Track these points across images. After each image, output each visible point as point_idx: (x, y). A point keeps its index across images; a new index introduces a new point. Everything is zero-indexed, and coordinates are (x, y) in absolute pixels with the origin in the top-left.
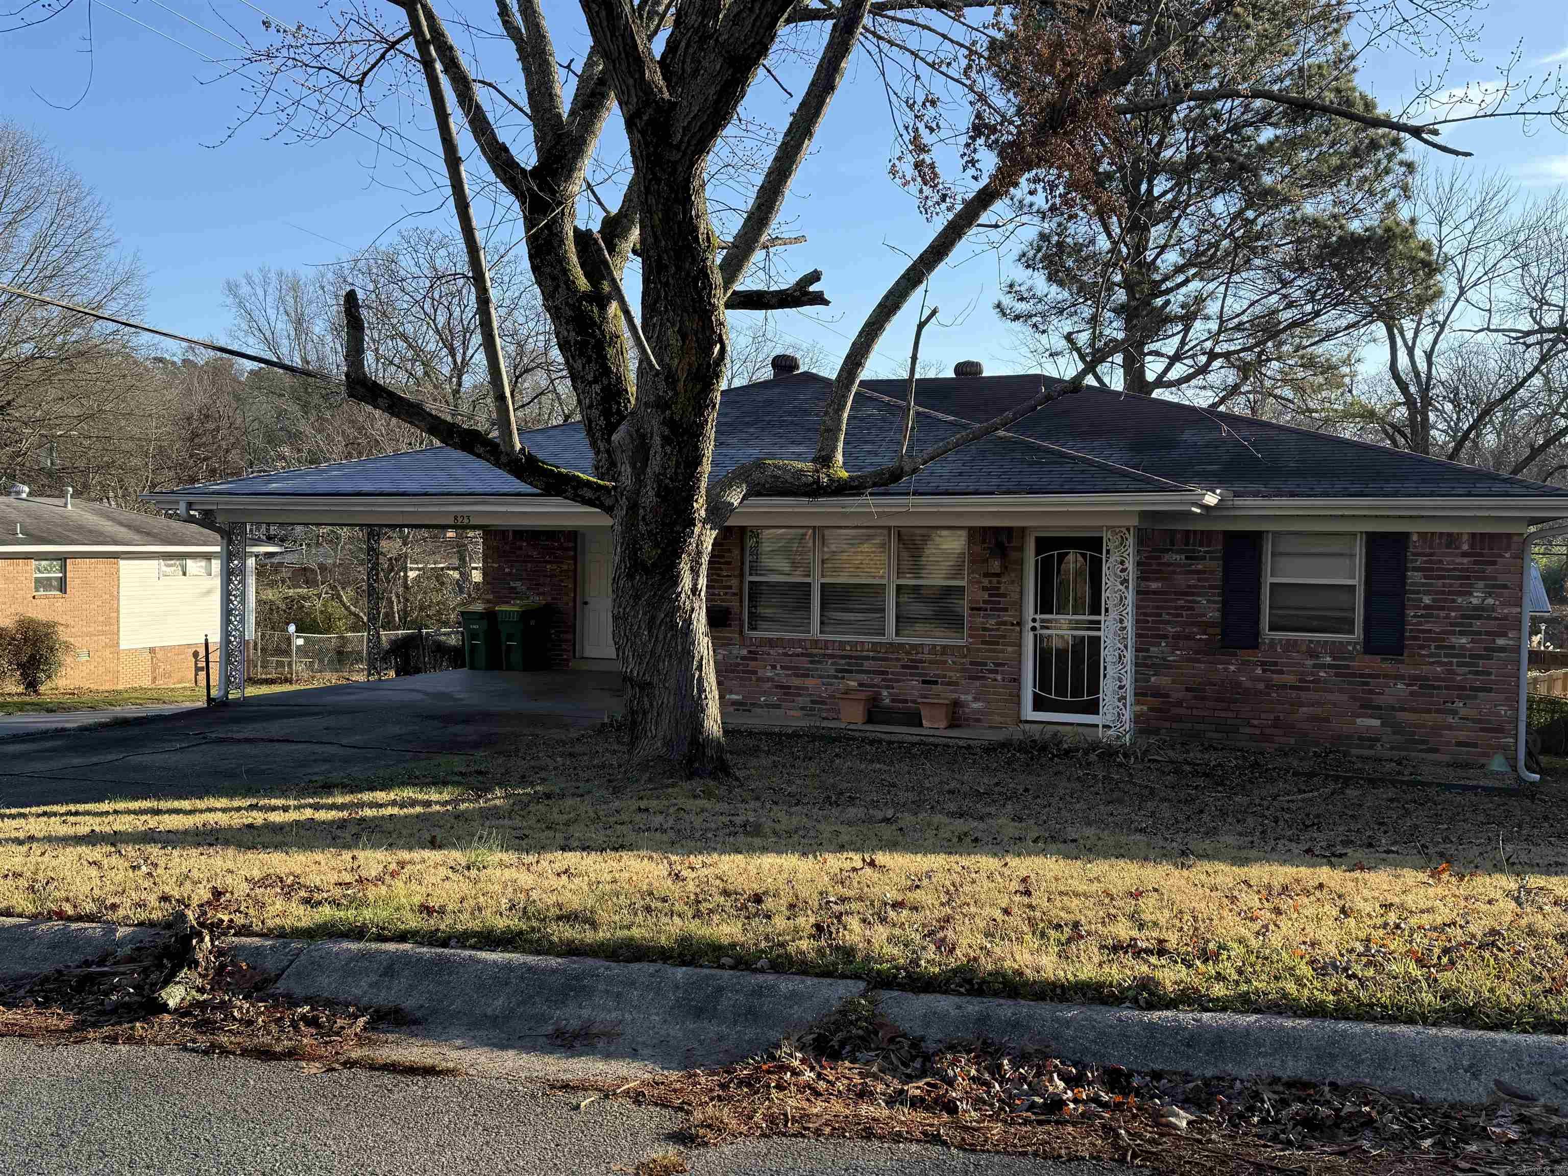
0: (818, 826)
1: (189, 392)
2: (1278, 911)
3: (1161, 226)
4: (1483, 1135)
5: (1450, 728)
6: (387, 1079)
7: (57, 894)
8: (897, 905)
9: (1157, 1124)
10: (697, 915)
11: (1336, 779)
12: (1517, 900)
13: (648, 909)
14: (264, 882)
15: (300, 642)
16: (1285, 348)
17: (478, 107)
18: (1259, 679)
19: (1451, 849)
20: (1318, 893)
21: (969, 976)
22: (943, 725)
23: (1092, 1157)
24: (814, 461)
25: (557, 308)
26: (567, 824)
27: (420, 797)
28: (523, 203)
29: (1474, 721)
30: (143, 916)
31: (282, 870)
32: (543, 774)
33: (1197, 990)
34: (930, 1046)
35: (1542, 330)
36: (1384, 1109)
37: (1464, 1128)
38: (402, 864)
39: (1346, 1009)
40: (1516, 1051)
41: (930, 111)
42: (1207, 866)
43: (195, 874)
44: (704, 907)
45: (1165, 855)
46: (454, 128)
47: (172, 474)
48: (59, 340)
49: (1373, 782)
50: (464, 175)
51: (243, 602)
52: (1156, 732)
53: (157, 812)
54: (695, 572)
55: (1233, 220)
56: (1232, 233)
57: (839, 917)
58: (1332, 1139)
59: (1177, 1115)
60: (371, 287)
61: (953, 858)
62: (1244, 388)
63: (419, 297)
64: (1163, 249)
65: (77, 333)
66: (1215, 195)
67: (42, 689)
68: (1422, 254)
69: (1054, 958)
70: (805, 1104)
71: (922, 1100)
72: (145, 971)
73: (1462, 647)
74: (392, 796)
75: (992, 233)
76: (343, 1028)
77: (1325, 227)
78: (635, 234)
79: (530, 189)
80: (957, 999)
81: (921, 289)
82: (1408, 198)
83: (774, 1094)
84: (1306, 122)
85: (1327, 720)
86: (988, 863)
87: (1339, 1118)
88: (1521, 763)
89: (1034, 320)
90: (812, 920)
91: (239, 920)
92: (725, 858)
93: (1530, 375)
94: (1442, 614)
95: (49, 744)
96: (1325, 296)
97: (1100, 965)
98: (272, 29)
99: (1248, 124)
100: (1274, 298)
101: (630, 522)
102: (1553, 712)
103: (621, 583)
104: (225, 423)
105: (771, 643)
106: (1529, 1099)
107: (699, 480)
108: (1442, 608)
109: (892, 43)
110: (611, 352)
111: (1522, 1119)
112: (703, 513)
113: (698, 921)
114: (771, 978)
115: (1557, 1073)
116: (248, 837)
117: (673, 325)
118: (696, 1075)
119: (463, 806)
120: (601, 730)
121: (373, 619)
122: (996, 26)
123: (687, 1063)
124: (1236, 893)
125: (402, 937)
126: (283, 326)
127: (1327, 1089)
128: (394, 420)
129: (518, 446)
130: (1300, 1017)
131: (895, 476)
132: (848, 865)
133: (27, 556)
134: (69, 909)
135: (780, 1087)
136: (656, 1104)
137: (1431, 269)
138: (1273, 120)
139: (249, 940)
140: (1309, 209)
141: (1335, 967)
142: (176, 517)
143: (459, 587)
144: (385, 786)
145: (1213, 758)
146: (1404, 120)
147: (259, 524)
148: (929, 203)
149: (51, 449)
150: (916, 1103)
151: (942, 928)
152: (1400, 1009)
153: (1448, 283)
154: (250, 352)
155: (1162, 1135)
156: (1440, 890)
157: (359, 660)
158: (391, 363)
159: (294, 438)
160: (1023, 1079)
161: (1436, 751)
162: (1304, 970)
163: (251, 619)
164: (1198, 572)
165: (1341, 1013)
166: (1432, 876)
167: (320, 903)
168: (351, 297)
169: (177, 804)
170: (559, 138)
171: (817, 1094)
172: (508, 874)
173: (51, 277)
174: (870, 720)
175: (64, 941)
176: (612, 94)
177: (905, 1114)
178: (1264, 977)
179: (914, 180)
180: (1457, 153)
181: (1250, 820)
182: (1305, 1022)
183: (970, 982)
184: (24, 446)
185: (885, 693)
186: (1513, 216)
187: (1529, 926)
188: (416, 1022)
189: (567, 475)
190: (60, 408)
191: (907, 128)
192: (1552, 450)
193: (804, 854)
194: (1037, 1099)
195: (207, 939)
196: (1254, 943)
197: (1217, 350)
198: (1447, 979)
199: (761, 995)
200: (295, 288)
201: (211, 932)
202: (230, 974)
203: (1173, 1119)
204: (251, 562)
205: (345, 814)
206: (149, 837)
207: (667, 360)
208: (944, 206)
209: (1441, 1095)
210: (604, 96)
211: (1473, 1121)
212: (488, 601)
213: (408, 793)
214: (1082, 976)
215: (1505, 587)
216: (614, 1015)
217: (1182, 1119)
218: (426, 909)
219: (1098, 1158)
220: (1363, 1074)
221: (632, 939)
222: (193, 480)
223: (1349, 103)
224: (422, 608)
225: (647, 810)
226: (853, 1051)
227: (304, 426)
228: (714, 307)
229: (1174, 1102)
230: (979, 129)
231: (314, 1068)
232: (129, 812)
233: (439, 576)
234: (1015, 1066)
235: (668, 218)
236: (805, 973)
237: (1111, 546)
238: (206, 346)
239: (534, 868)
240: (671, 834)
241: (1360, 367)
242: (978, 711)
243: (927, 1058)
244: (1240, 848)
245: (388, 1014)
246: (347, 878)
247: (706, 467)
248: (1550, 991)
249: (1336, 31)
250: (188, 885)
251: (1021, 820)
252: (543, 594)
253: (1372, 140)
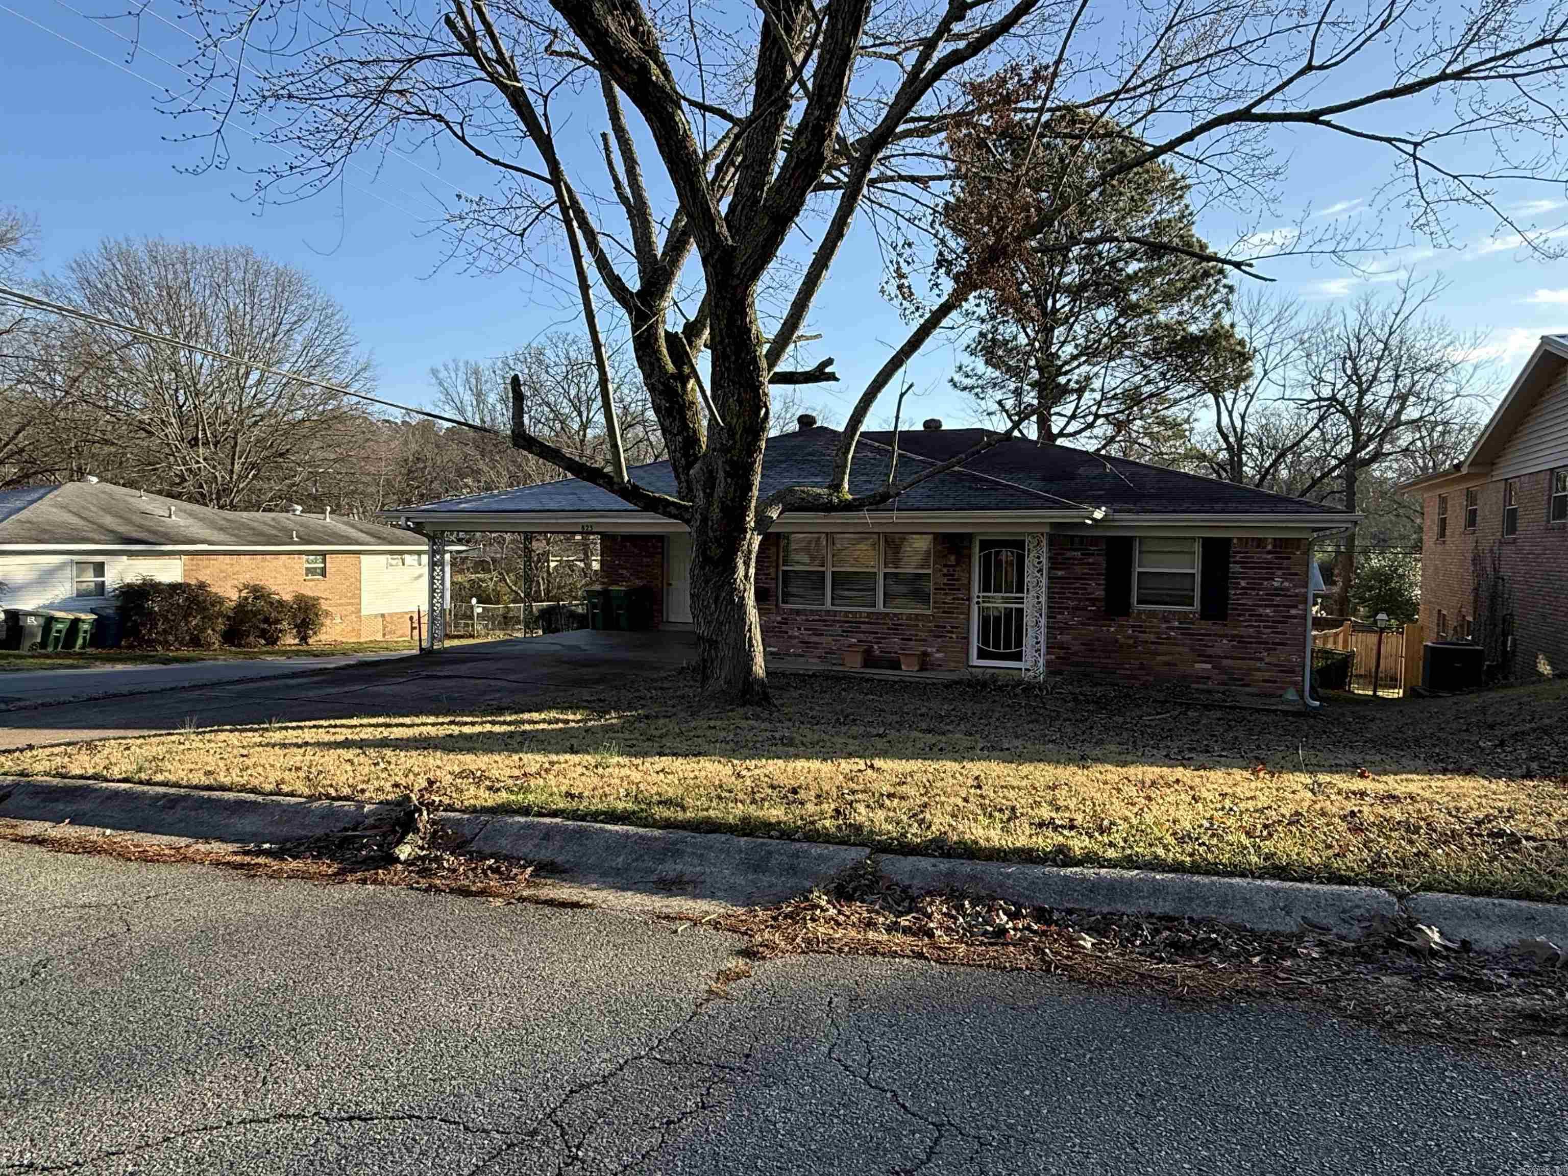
0: (833, 740)
1: (406, 442)
2: (1149, 798)
3: (1062, 328)
4: (1295, 955)
5: (1258, 670)
6: (547, 910)
7: (324, 782)
8: (891, 796)
9: (1071, 946)
10: (754, 802)
11: (1181, 704)
12: (1312, 791)
13: (720, 797)
14: (460, 775)
15: (480, 610)
16: (1145, 412)
17: (601, 250)
18: (1130, 637)
19: (1263, 754)
20: (1176, 786)
21: (940, 844)
22: (916, 668)
23: (1027, 968)
24: (829, 487)
25: (653, 384)
26: (661, 737)
27: (561, 717)
28: (630, 314)
29: (1276, 665)
30: (382, 797)
31: (473, 767)
32: (642, 702)
33: (1096, 854)
34: (914, 892)
35: (1320, 399)
36: (1226, 936)
37: (1281, 948)
38: (552, 763)
39: (1199, 866)
40: (1316, 895)
41: (907, 251)
42: (1100, 767)
43: (416, 769)
44: (758, 796)
45: (1070, 761)
46: (585, 266)
47: (395, 497)
48: (320, 408)
49: (1206, 707)
50: (591, 296)
51: (443, 584)
52: (1060, 673)
53: (388, 726)
54: (747, 564)
55: (1110, 325)
56: (1110, 333)
57: (851, 804)
58: (1191, 957)
59: (1084, 940)
60: (526, 371)
61: (927, 763)
62: (1118, 439)
63: (559, 379)
64: (1063, 343)
65: (332, 404)
66: (1098, 307)
67: (310, 641)
68: (1238, 348)
69: (999, 832)
70: (831, 932)
71: (910, 928)
72: (384, 835)
73: (1267, 616)
74: (543, 716)
75: (949, 332)
76: (516, 875)
77: (1173, 330)
78: (706, 333)
79: (635, 305)
80: (932, 860)
81: (902, 370)
82: (1229, 310)
83: (810, 924)
84: (1160, 259)
85: (1175, 665)
86: (951, 766)
87: (1195, 943)
88: (1307, 694)
89: (976, 390)
90: (833, 806)
91: (446, 801)
92: (770, 762)
93: (1312, 430)
94: (1254, 593)
95: (316, 679)
96: (1173, 376)
97: (1031, 836)
98: (463, 200)
99: (1119, 259)
100: (1139, 377)
101: (702, 531)
102: (1327, 659)
103: (696, 572)
104: (429, 463)
105: (798, 612)
106: (1326, 930)
107: (750, 501)
108: (1254, 589)
109: (881, 205)
110: (690, 413)
111: (1321, 944)
112: (752, 524)
113: (754, 806)
114: (805, 846)
115: (1344, 912)
116: (449, 744)
117: (733, 396)
118: (755, 910)
119: (590, 724)
120: (681, 671)
121: (527, 595)
122: (952, 193)
123: (749, 902)
124: (1120, 786)
125: (554, 814)
126: (468, 398)
127: (1187, 922)
128: (541, 461)
129: (626, 478)
130: (1167, 872)
131: (885, 497)
132: (855, 767)
133: (300, 553)
134: (333, 793)
135: (813, 920)
136: (729, 930)
137: (1245, 358)
138: (1138, 256)
139: (453, 814)
140: (1162, 317)
141: (1190, 838)
142: (399, 527)
143: (584, 573)
144: (539, 710)
145: (1099, 691)
146: (1229, 257)
147: (452, 532)
148: (907, 312)
149: (316, 481)
150: (906, 931)
151: (922, 812)
152: (1235, 866)
153: (1256, 367)
154: (446, 416)
155: (1074, 953)
156: (1260, 785)
157: (519, 623)
158: (540, 421)
159: (476, 473)
160: (978, 914)
161: (1248, 685)
162: (1169, 839)
163: (448, 595)
164: (1089, 564)
165: (1195, 869)
166: (1253, 774)
167: (498, 790)
168: (515, 379)
169: (401, 720)
170: (655, 271)
171: (838, 924)
172: (625, 772)
173: (314, 367)
174: (866, 664)
175: (330, 814)
176: (692, 240)
177: (899, 938)
178: (1142, 844)
179: (897, 296)
180: (1265, 279)
181: (1125, 735)
182: (1171, 875)
183: (941, 848)
184: (297, 479)
185: (876, 647)
186: (1300, 322)
187: (1322, 809)
188: (565, 871)
189: (659, 498)
190: (320, 454)
191: (891, 262)
192: (1326, 480)
193: (825, 760)
194: (988, 928)
195: (425, 813)
196: (1135, 822)
197: (1100, 412)
198: (1267, 846)
199: (798, 857)
200: (476, 372)
201: (428, 810)
202: (441, 837)
203: (1081, 942)
204: (447, 557)
205: (512, 728)
206: (384, 743)
207: (728, 419)
208: (917, 314)
209: (1265, 926)
210: (686, 242)
211: (1288, 944)
212: (603, 583)
213: (553, 714)
214: (1018, 845)
215: (1296, 574)
216: (698, 869)
217: (1088, 942)
218: (569, 795)
219: (1032, 969)
220: (1211, 911)
221: (709, 818)
222: (409, 502)
223: (1189, 245)
224: (559, 588)
225: (714, 727)
226: (862, 895)
227: (481, 465)
228: (762, 384)
229: (1082, 930)
230: (941, 262)
231: (499, 902)
232: (371, 725)
233: (571, 566)
234: (973, 906)
235: (731, 322)
236: (828, 842)
237: (1031, 547)
238: (418, 412)
239: (640, 768)
240: (732, 744)
241: (1195, 425)
242: (938, 659)
243: (913, 900)
244: (1120, 754)
245: (546, 865)
246: (517, 773)
247: (755, 492)
248: (1338, 855)
249: (1181, 197)
250: (411, 776)
251: (971, 734)
252: (642, 578)
253: (1205, 271)
